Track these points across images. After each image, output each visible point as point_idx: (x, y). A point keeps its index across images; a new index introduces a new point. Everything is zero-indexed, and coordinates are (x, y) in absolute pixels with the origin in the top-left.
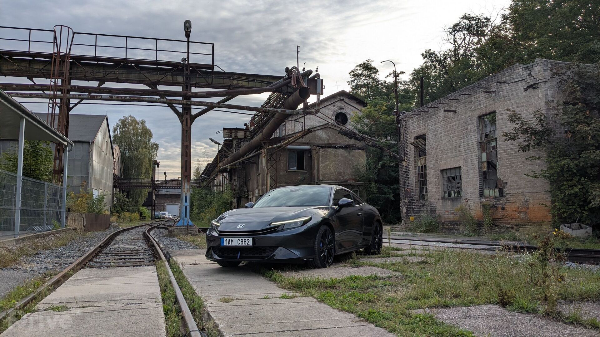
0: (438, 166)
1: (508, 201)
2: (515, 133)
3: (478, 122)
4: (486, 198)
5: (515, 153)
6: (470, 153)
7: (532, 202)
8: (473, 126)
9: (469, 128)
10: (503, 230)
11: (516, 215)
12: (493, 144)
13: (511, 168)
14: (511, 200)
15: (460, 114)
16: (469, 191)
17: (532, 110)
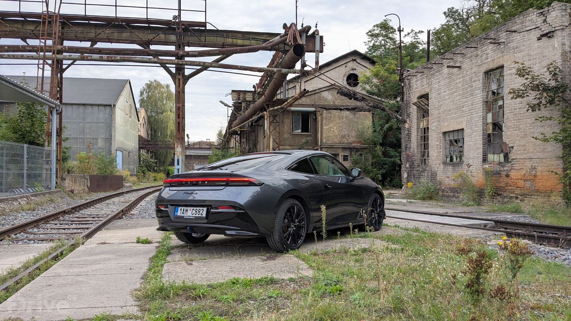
0: (440, 128)
1: (513, 168)
2: (524, 89)
3: (485, 78)
4: (490, 164)
5: (523, 113)
6: (474, 113)
7: (540, 168)
8: (479, 84)
9: (474, 85)
10: (506, 200)
11: (521, 183)
12: (500, 103)
13: (519, 130)
14: (516, 166)
15: (465, 70)
16: (471, 156)
17: (545, 63)
